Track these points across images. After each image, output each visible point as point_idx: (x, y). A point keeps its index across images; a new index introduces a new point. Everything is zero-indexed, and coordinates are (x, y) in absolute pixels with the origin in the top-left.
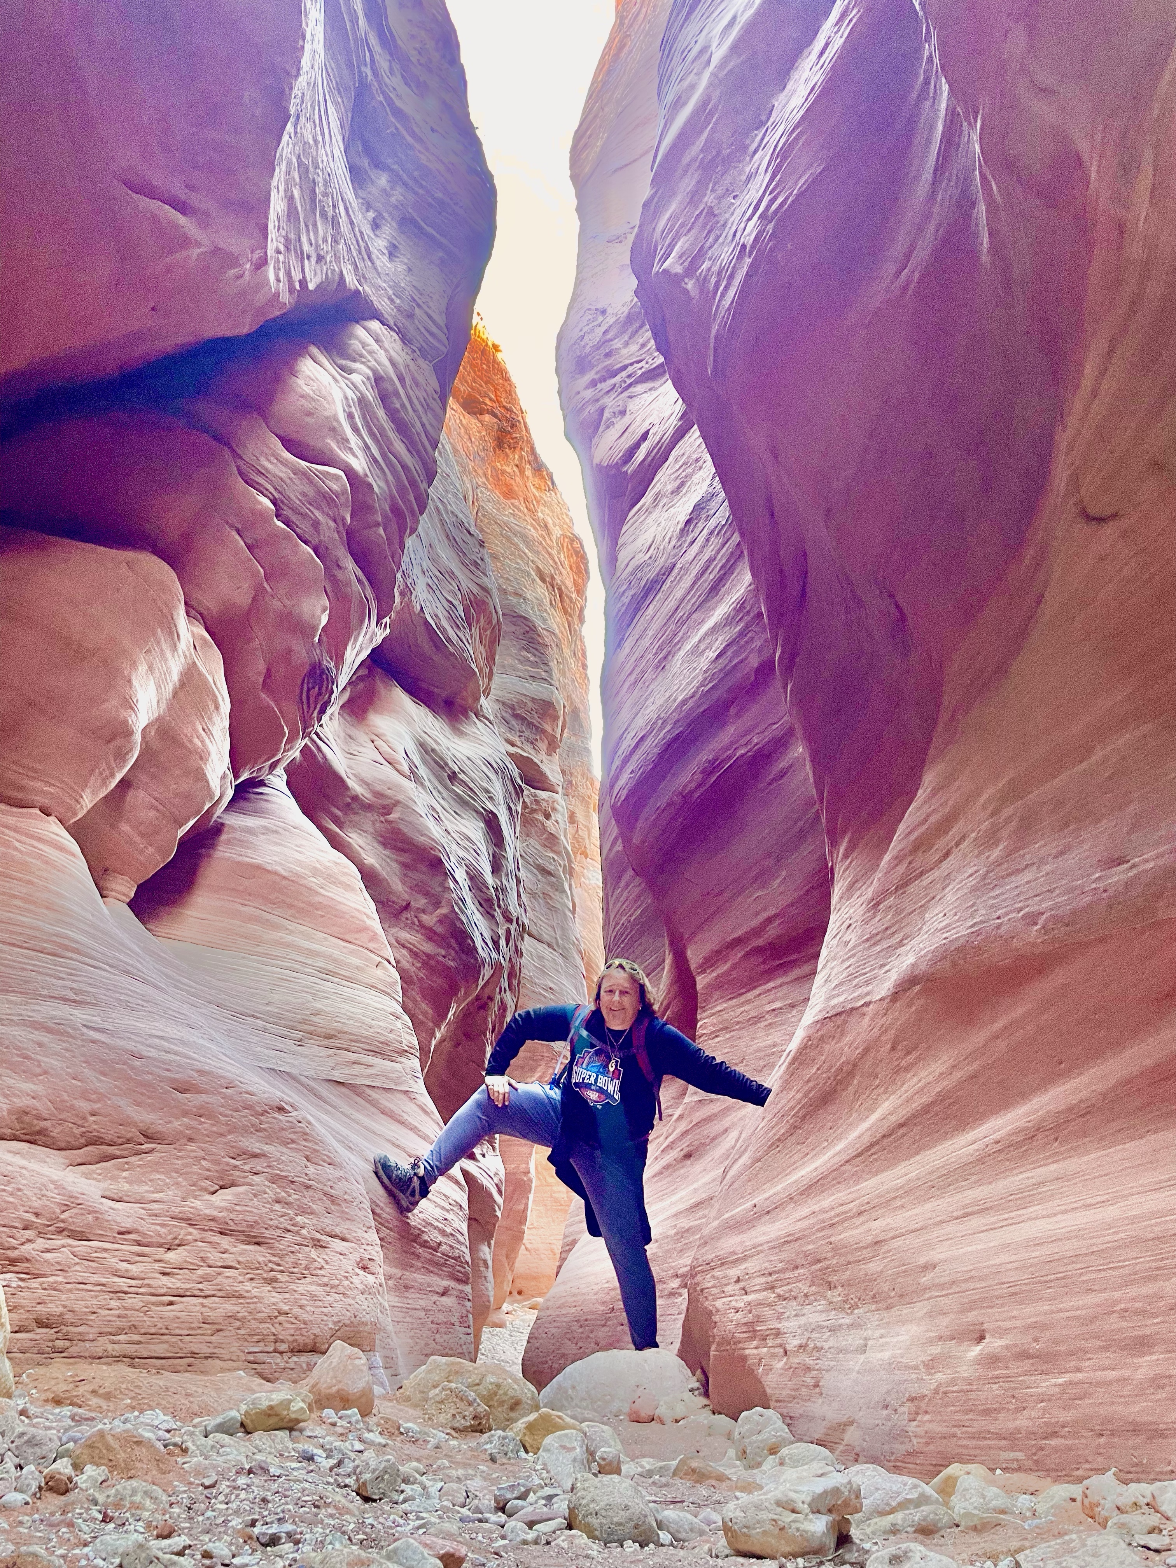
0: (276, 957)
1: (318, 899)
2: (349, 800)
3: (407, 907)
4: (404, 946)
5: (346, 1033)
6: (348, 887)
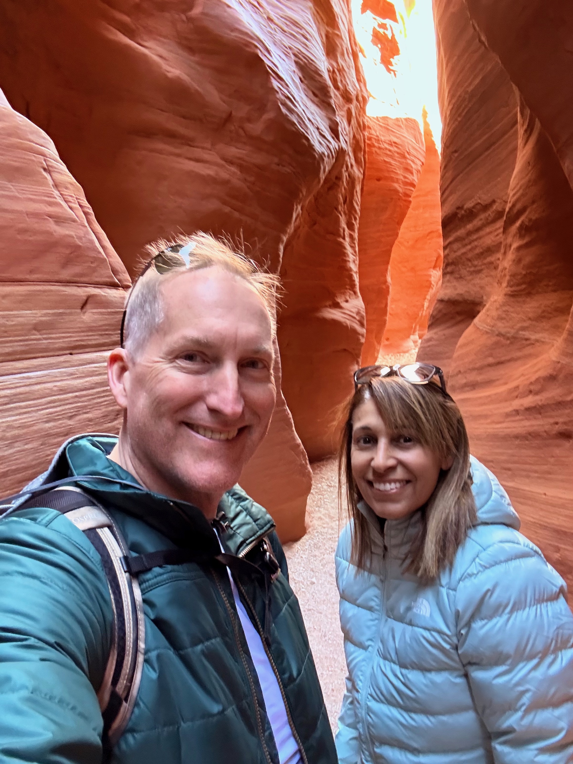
3: (229, 117)
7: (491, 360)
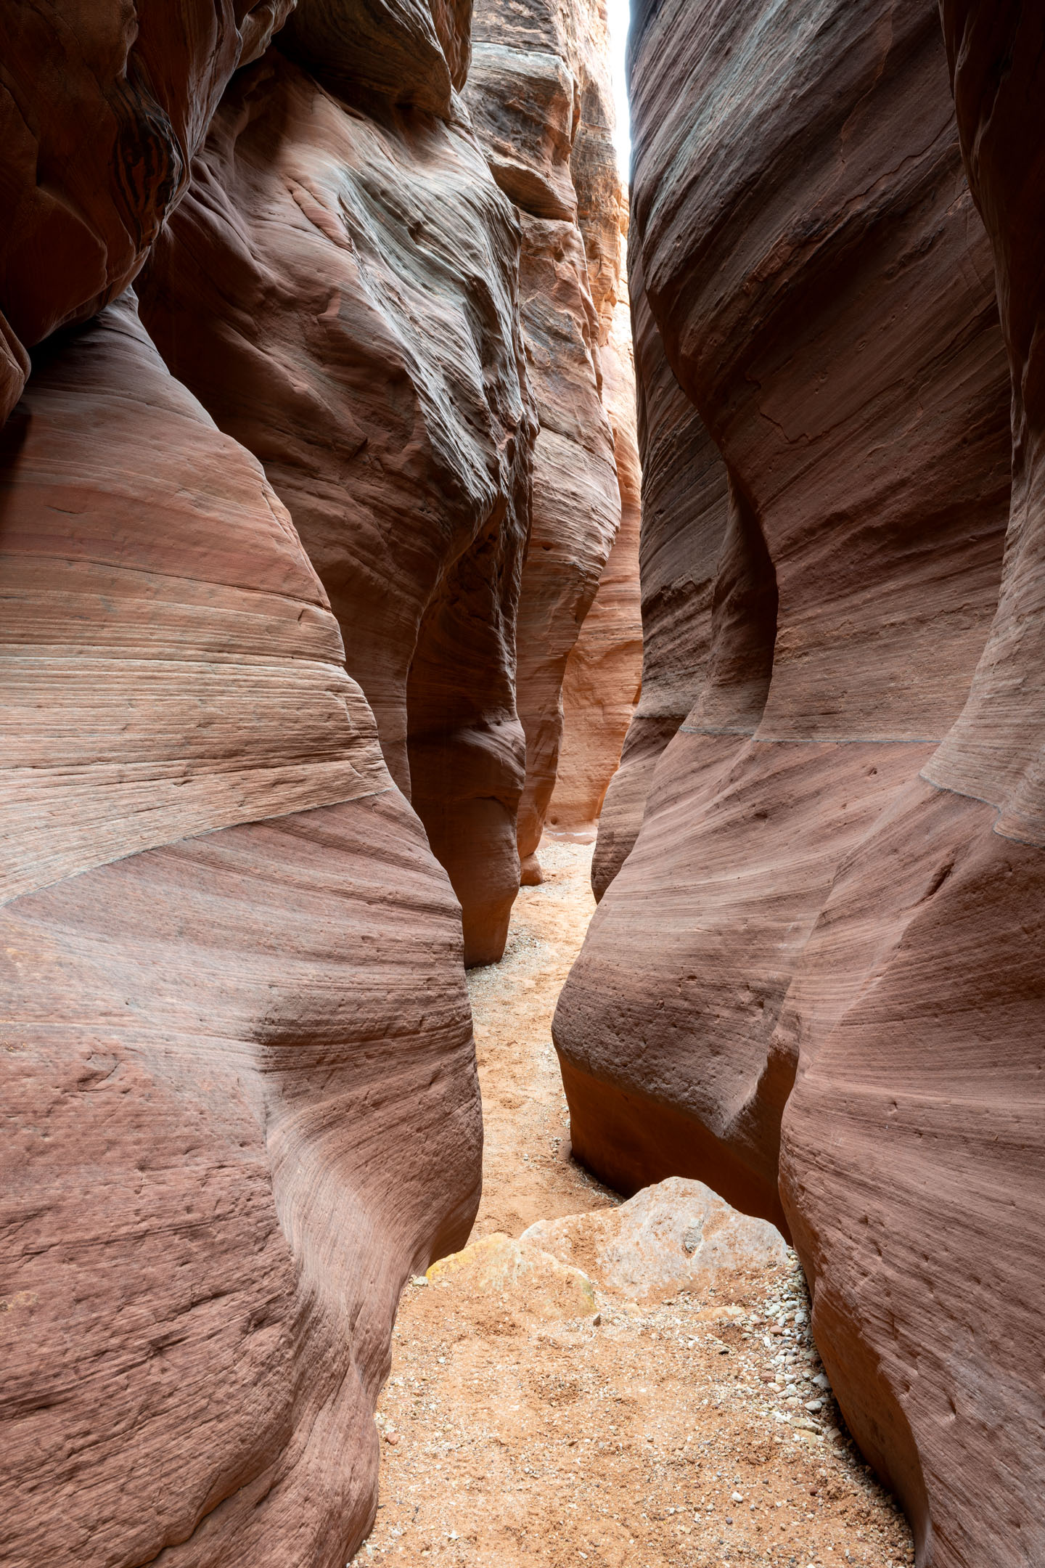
0: (133, 643)
1: (195, 526)
2: (261, 296)
3: (363, 447)
4: (363, 503)
5: (257, 741)
6: (245, 495)
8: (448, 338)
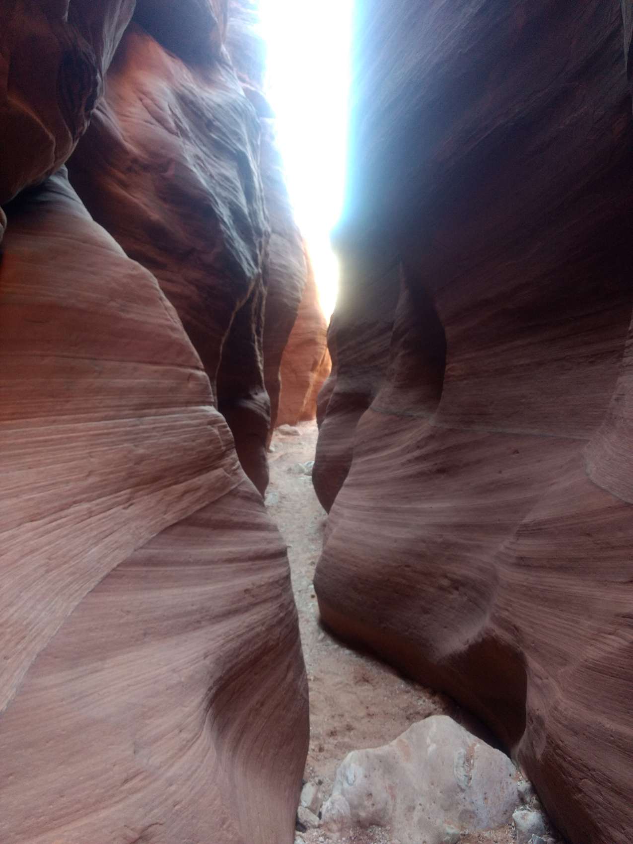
0: (89, 410)
1: (121, 325)
2: (130, 163)
3: (191, 251)
4: (191, 283)
5: (171, 468)
6: (149, 301)
7: (387, 431)
8: (230, 186)
